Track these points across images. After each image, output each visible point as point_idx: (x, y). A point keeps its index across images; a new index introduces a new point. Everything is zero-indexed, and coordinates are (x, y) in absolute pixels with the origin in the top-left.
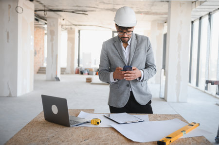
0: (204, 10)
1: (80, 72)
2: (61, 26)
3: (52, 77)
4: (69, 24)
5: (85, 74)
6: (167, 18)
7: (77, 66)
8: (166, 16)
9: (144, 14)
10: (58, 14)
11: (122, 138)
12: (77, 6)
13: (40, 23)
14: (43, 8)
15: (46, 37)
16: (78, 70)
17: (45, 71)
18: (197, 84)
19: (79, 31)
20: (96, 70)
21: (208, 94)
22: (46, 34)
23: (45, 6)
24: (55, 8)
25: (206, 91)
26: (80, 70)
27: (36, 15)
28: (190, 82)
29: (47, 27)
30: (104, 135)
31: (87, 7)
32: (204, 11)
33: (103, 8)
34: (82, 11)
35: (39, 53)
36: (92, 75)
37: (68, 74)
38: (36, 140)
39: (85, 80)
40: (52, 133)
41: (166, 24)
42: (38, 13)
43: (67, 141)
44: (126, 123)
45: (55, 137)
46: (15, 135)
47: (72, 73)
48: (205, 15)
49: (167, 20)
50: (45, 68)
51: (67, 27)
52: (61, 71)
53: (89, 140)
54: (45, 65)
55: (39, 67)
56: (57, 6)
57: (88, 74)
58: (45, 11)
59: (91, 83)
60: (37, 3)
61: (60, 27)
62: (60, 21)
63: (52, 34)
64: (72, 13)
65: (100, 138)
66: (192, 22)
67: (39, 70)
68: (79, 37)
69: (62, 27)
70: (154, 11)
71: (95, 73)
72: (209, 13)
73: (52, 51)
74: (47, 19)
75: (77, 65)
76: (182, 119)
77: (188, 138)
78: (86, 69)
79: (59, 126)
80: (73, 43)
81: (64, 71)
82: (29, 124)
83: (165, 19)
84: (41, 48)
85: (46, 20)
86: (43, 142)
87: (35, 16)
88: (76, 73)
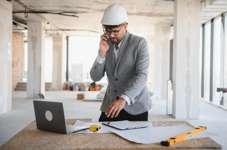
0: (215, 10)
1: (69, 88)
2: (45, 31)
3: (34, 94)
4: (56, 28)
5: (75, 89)
6: (173, 20)
7: (65, 81)
8: (172, 18)
9: (146, 15)
10: (42, 17)
11: (124, 141)
12: (65, 6)
13: (18, 27)
14: (23, 9)
15: (26, 45)
16: (67, 85)
17: (26, 87)
18: (211, 99)
19: (67, 37)
20: (89, 85)
21: (224, 109)
22: (25, 41)
23: (25, 7)
24: (39, 9)
25: (221, 106)
26: (69, 85)
27: (15, 18)
28: (202, 96)
29: (28, 33)
30: (104, 140)
31: (77, 7)
32: (215, 12)
33: (96, 8)
34: (71, 13)
35: (17, 65)
36: (84, 90)
37: (54, 90)
38: (30, 146)
39: (76, 97)
40: (47, 139)
41: (172, 28)
42: (17, 15)
43: (65, 146)
44: (128, 129)
45: (51, 142)
46: (6, 143)
47: (59, 89)
48: (217, 17)
49: (173, 22)
50: (25, 84)
51: (52, 32)
52: (46, 87)
53: (89, 144)
54: (25, 80)
55: (17, 82)
56: (41, 6)
57: (80, 90)
58: (25, 12)
59: (83, 99)
60: (16, 3)
61: (43, 32)
62: (44, 24)
63: (35, 41)
64: (59, 15)
65: (100, 142)
66: (203, 25)
67: (17, 86)
68: (67, 44)
69: (46, 33)
70: (157, 12)
71: (87, 89)
72: (222, 14)
73: (35, 62)
74: (28, 23)
75: (65, 79)
76: (189, 125)
77: (193, 140)
78: (76, 84)
79: (55, 134)
80: (60, 52)
81: (49, 87)
82: (19, 133)
83: (171, 22)
84: (19, 59)
85: (26, 24)
86: (40, 147)
87: (13, 19)
88: (64, 89)
